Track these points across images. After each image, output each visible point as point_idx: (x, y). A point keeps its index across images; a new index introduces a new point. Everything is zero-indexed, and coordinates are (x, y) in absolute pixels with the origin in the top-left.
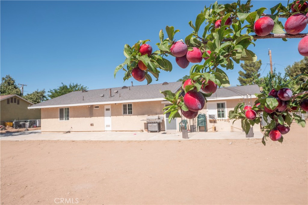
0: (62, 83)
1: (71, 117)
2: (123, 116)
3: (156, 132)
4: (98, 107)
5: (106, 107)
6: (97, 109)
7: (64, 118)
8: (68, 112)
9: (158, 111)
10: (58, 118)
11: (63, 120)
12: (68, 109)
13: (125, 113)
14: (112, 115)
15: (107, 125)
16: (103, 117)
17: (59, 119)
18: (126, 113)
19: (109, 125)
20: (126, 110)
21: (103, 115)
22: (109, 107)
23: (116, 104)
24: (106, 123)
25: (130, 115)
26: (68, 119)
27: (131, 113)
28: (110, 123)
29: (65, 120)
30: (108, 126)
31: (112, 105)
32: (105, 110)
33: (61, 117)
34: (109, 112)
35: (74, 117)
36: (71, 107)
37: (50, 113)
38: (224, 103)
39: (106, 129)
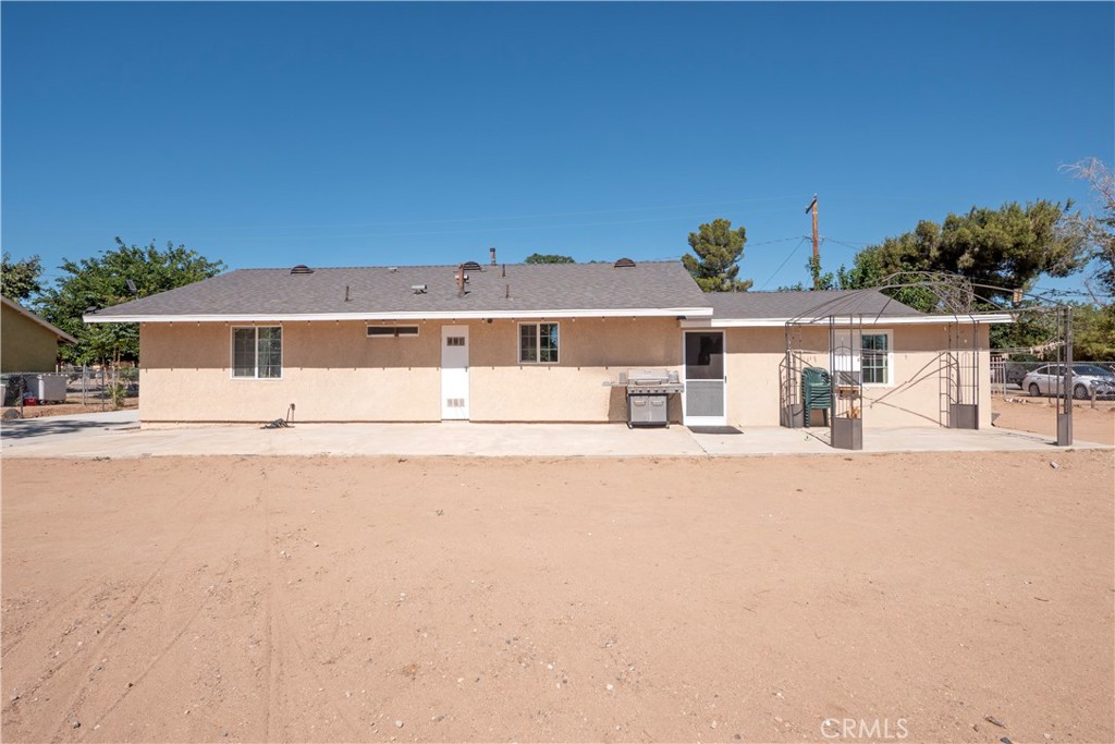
0: (118, 240)
1: (290, 365)
2: (521, 366)
3: (662, 425)
4: (414, 330)
5: (447, 332)
6: (411, 338)
7: (256, 369)
8: (276, 345)
9: (660, 353)
10: (225, 366)
11: (253, 375)
12: (276, 331)
13: (527, 356)
14: (475, 360)
15: (453, 397)
16: (433, 370)
17: (230, 371)
18: (535, 359)
19: (462, 401)
20: (534, 345)
21: (435, 361)
22: (463, 332)
23: (490, 321)
24: (448, 393)
25: (550, 366)
26: (276, 373)
27: (554, 357)
28: (461, 392)
29: (259, 376)
30: (456, 401)
31: (475, 324)
32: (445, 341)
33: (243, 364)
34: (464, 350)
35: (304, 364)
36: (288, 324)
37: (188, 348)
38: (886, 336)
39: (449, 413)
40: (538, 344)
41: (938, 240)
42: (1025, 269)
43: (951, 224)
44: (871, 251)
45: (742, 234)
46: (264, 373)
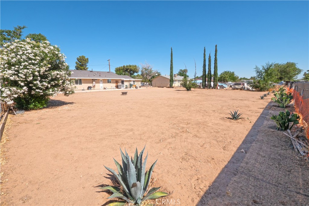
1: (83, 83)
2: (108, 83)
3: (120, 88)
5: (100, 80)
8: (81, 81)
9: (119, 82)
14: (103, 83)
16: (99, 84)
22: (102, 80)
23: (105, 79)
24: (101, 86)
25: (110, 83)
26: (81, 84)
28: (102, 86)
30: (101, 87)
31: (103, 79)
33: (77, 83)
35: (85, 83)
36: (82, 79)
39: (101, 88)
40: (109, 81)
41: (125, 68)
42: (134, 72)
43: (127, 66)
44: (117, 68)
45: (88, 59)
46: (80, 84)
